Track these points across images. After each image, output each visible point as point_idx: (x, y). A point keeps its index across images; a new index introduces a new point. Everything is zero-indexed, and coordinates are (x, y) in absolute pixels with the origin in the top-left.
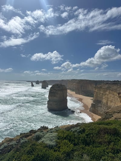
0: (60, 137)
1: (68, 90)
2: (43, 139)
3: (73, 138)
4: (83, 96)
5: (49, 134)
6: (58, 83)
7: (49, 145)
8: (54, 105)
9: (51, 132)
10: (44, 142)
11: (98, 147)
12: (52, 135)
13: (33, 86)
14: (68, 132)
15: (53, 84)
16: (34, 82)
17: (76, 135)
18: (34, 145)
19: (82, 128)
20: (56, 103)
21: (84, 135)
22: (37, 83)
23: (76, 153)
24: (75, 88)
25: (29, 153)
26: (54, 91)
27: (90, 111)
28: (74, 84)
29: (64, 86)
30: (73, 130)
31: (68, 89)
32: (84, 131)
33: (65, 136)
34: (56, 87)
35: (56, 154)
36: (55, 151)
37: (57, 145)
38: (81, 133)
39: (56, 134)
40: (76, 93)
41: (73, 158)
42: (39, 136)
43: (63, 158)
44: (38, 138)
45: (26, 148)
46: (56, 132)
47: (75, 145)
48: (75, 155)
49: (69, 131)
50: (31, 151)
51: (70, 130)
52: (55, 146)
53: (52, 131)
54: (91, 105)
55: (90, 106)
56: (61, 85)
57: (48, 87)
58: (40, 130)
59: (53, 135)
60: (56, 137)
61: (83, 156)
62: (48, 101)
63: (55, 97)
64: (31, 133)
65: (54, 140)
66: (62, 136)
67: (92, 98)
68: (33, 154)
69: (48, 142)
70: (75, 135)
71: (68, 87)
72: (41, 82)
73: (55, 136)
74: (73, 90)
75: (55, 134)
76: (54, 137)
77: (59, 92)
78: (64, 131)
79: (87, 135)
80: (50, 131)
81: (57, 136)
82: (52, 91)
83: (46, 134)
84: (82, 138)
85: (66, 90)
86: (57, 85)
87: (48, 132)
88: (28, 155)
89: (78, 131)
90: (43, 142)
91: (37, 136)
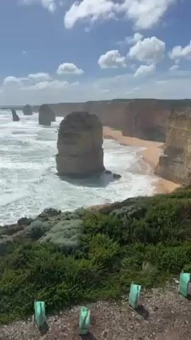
0: (88, 228)
1: (104, 127)
2: (49, 235)
3: (118, 230)
5: (62, 222)
6: (80, 110)
7: (64, 247)
9: (68, 219)
10: (51, 241)
11: (176, 246)
12: (69, 224)
13: (16, 118)
14: (105, 218)
15: (68, 114)
16: (19, 108)
17: (124, 223)
18: (29, 247)
19: (139, 208)
21: (143, 221)
22: (28, 110)
23: (125, 260)
25: (19, 265)
26: (71, 131)
29: (94, 116)
30: (118, 211)
32: (140, 214)
33: (99, 226)
35: (81, 264)
36: (77, 258)
37: (82, 246)
38: (138, 219)
39: (80, 221)
40: (124, 135)
41: (118, 271)
42: (39, 230)
43: (97, 272)
44: (38, 233)
45: (10, 256)
46: (77, 218)
47: (122, 243)
48: (123, 265)
49: (108, 214)
50: (22, 261)
51: (111, 214)
52: (77, 248)
53: (69, 216)
56: (88, 115)
57: (54, 120)
58: (42, 217)
59: (72, 224)
60: (79, 228)
61: (141, 265)
62: (57, 156)
64: (21, 225)
65: (75, 236)
66: (93, 226)
67: (162, 144)
68: (27, 268)
69: (62, 241)
70: (121, 222)
72: (37, 109)
73: (76, 226)
75: (76, 223)
76: (75, 228)
78: (98, 216)
79: (149, 222)
80: (66, 217)
81: (81, 226)
83: (56, 223)
84: (139, 228)
85: (100, 127)
87: (59, 219)
88: (17, 269)
89: (129, 213)
90: (48, 241)
91: (36, 230)
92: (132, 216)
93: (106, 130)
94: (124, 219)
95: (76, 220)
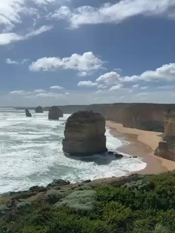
0: (101, 197)
1: (106, 121)
2: (64, 201)
3: (130, 199)
5: (76, 192)
7: (80, 210)
10: (67, 205)
12: (83, 193)
17: (136, 194)
18: (48, 210)
19: (148, 183)
23: (137, 221)
26: (77, 123)
30: (129, 185)
33: (112, 195)
35: (96, 223)
36: (92, 219)
37: (96, 209)
38: (147, 191)
40: (124, 126)
42: (55, 196)
43: (111, 230)
44: (53, 199)
45: (29, 215)
46: (91, 189)
47: (134, 209)
49: (119, 186)
51: (122, 186)
52: (92, 212)
53: (82, 187)
56: (92, 114)
60: (93, 197)
62: (63, 140)
63: (80, 133)
65: (90, 203)
67: (161, 133)
69: (77, 206)
70: (133, 193)
73: (90, 195)
75: (91, 192)
77: (88, 125)
79: (159, 193)
80: (79, 188)
81: (95, 196)
82: (72, 124)
83: (71, 192)
85: (103, 121)
87: (73, 189)
89: (140, 187)
90: (65, 205)
91: (52, 196)
92: (142, 188)
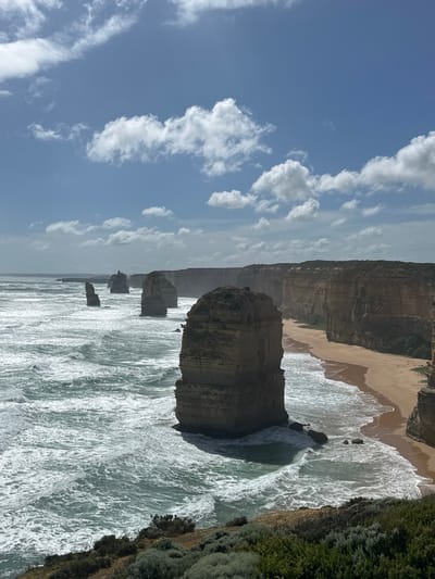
1: (284, 321)
4: (369, 352)
6: (233, 283)
8: (212, 402)
13: (93, 301)
14: (311, 550)
15: (206, 292)
16: (101, 280)
17: (358, 564)
20: (224, 392)
22: (119, 284)
24: (325, 307)
26: (212, 328)
27: (408, 431)
28: (321, 285)
29: (264, 297)
31: (287, 319)
32: (401, 541)
33: (299, 570)
34: (222, 306)
39: (250, 557)
40: (330, 338)
42: (156, 571)
46: (246, 550)
53: (225, 541)
54: (415, 402)
55: (408, 406)
56: (248, 295)
57: (175, 305)
58: (152, 537)
59: (235, 564)
62: (178, 384)
63: (218, 361)
64: (102, 554)
66: (284, 571)
67: (423, 362)
71: (283, 308)
72: (138, 280)
73: (244, 569)
74: (312, 322)
76: (241, 573)
77: (237, 334)
78: (295, 547)
80: (217, 543)
81: (257, 570)
82: (199, 331)
85: (275, 320)
86: (227, 294)
87: (202, 547)
89: (369, 543)
91: (148, 571)
93: (290, 327)
94: (358, 557)
95: (243, 554)
